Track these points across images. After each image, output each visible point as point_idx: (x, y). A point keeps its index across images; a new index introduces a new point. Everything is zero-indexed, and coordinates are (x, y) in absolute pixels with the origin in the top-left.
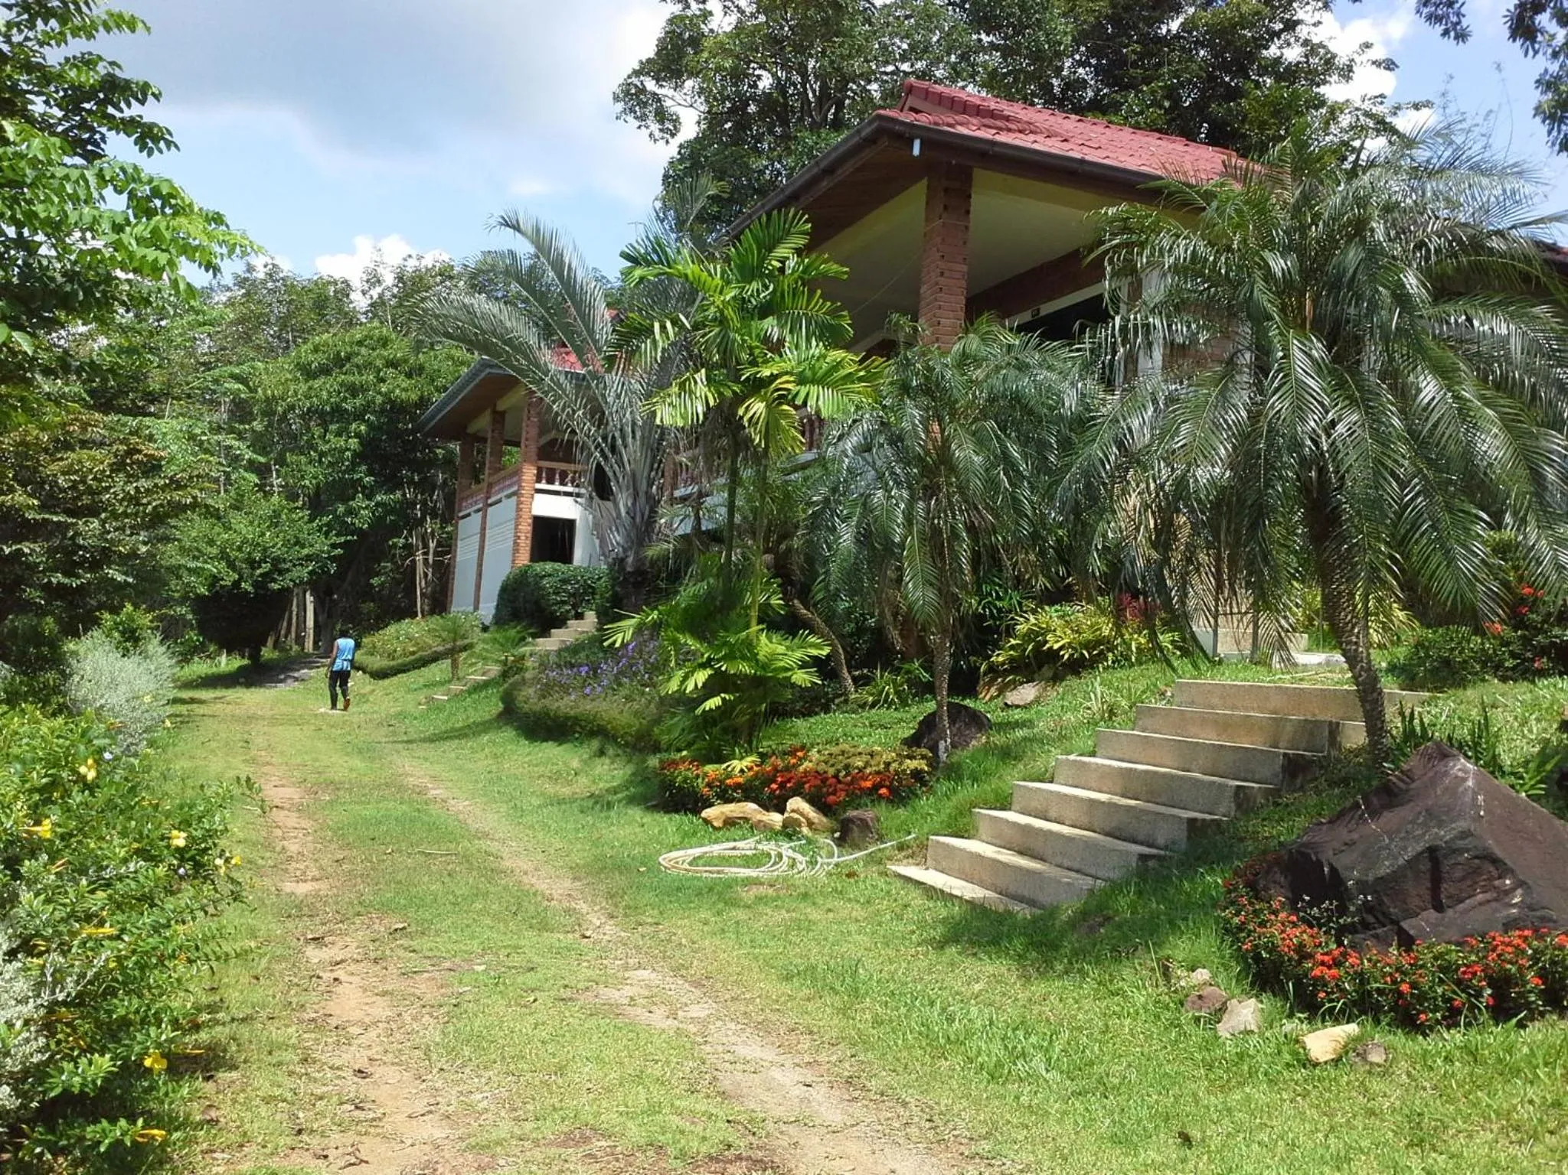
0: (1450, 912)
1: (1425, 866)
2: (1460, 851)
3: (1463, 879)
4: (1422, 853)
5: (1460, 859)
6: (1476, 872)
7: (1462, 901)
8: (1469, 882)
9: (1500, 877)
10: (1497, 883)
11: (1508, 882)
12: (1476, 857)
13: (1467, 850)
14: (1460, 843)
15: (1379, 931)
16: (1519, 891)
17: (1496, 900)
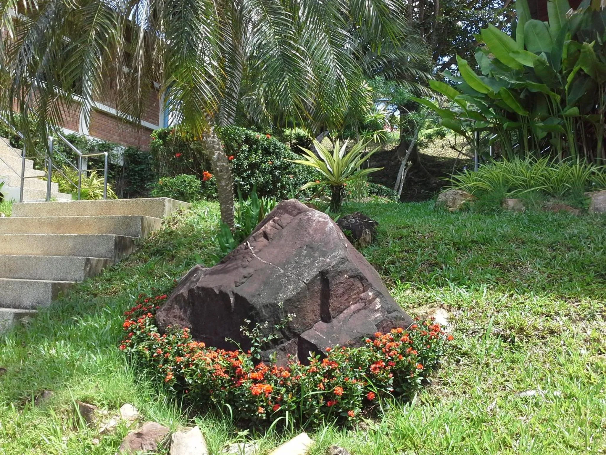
0: (335, 321)
1: (318, 287)
2: (341, 273)
3: (343, 294)
4: (316, 277)
5: (342, 279)
6: (351, 288)
7: (341, 312)
8: (346, 297)
9: (364, 291)
10: (362, 295)
11: (370, 294)
12: (352, 277)
13: (346, 272)
14: (342, 267)
15: (286, 344)
16: (378, 300)
17: (365, 308)
